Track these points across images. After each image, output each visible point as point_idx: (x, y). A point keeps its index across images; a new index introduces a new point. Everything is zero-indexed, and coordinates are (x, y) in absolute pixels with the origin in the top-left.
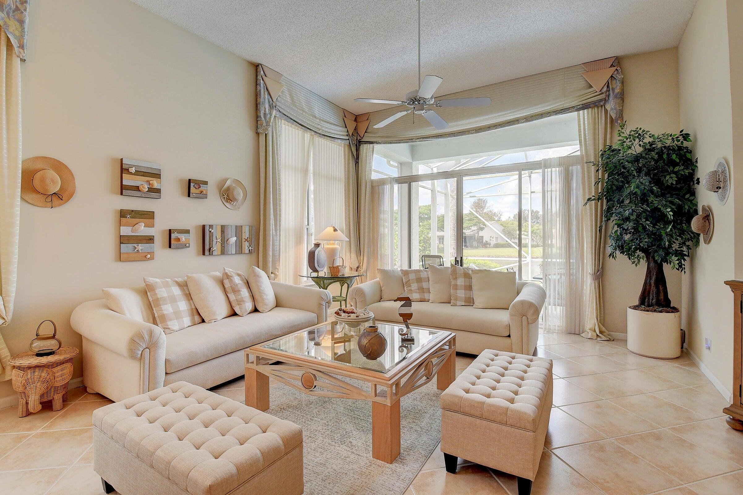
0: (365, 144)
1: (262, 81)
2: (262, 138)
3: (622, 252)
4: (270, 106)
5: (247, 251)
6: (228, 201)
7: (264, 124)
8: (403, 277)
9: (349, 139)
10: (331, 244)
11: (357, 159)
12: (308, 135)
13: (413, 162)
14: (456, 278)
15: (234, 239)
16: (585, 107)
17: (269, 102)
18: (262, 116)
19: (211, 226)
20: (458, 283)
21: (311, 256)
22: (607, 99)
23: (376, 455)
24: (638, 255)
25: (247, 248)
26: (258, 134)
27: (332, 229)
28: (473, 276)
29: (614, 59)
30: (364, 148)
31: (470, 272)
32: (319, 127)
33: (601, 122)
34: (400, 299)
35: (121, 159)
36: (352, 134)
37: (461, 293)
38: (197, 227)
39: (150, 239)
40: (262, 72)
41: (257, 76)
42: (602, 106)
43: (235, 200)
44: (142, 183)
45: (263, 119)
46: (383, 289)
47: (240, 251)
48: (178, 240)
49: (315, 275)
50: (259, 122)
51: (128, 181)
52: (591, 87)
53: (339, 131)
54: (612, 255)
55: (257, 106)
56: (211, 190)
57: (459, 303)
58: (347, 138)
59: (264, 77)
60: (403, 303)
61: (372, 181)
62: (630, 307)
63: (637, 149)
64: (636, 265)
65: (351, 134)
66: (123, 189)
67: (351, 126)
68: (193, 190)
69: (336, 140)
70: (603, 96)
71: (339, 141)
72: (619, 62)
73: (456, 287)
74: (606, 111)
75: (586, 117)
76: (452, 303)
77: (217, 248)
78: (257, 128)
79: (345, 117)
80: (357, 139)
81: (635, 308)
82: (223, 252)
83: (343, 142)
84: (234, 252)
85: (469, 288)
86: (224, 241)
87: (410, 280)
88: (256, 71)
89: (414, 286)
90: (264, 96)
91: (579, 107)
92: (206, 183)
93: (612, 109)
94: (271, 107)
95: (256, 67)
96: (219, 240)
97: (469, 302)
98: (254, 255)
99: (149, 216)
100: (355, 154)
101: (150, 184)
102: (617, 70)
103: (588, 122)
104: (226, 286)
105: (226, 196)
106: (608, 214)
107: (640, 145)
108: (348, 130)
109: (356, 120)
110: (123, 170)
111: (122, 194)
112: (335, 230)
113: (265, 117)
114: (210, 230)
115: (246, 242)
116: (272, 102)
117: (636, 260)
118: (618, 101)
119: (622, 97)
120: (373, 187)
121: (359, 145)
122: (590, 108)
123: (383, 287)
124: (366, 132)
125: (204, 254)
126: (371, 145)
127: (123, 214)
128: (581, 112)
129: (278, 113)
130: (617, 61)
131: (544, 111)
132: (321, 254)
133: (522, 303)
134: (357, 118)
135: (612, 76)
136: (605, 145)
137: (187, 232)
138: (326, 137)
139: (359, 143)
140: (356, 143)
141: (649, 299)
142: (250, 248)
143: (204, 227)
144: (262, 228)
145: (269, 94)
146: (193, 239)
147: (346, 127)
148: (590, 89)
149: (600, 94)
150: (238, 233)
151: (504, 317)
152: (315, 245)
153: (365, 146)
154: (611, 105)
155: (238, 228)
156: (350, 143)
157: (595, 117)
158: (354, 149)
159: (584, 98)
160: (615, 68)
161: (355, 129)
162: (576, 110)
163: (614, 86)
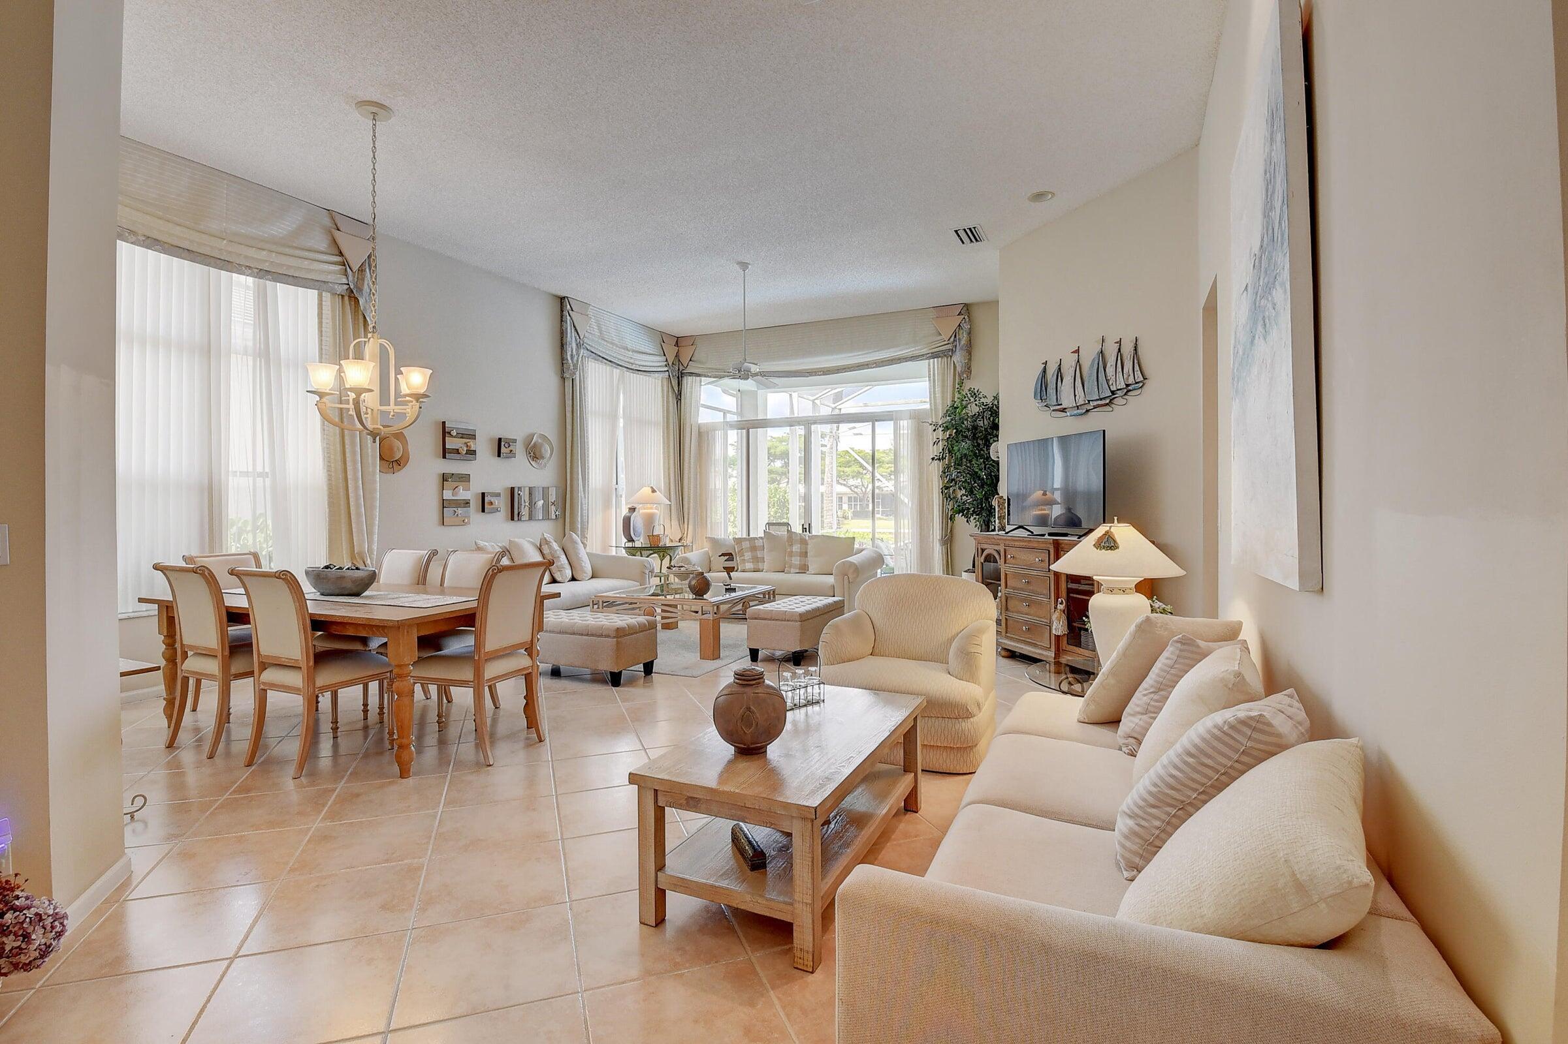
0: (690, 376)
1: (568, 317)
2: (568, 383)
3: (962, 515)
4: (577, 345)
5: (554, 517)
6: (535, 459)
7: (572, 368)
8: (736, 546)
9: (668, 371)
10: (648, 508)
11: (679, 396)
12: (617, 372)
13: (759, 391)
14: (791, 545)
15: (541, 503)
16: (934, 356)
17: (576, 340)
18: (569, 358)
19: (519, 489)
20: (794, 550)
21: (627, 522)
22: (954, 349)
23: (703, 657)
24: (973, 516)
25: (553, 513)
26: (563, 379)
27: (650, 490)
28: (809, 542)
29: (962, 305)
30: (688, 381)
31: (818, 539)
32: (632, 361)
33: (950, 373)
34: (723, 555)
35: (443, 422)
36: (673, 363)
37: (796, 561)
38: (506, 489)
39: (467, 503)
40: (568, 306)
41: (562, 311)
42: (950, 357)
43: (543, 458)
44: (460, 445)
45: (570, 361)
46: (712, 559)
47: (547, 517)
48: (491, 503)
49: (630, 544)
50: (565, 365)
51: (451, 443)
52: (939, 334)
53: (657, 362)
54: (954, 517)
55: (563, 346)
56: (519, 449)
57: (793, 570)
58: (666, 369)
59: (570, 312)
60: (726, 557)
61: (699, 427)
62: (964, 571)
63: (973, 409)
65: (670, 364)
66: (445, 453)
67: (671, 352)
68: (503, 450)
69: (652, 375)
70: (949, 347)
71: (656, 375)
72: (968, 310)
73: (791, 554)
74: (954, 362)
75: (936, 367)
76: (787, 571)
77: (525, 512)
78: (563, 371)
79: (664, 342)
80: (679, 370)
81: (967, 571)
82: (530, 518)
83: (661, 375)
84: (541, 518)
85: (805, 554)
86: (532, 504)
87: (742, 549)
88: (561, 305)
89: (748, 555)
90: (571, 336)
91: (928, 356)
92: (515, 441)
93: (958, 361)
94: (579, 346)
95: (562, 299)
96: (527, 504)
97: (804, 569)
98: (561, 521)
99: (465, 478)
100: (676, 389)
101: (467, 446)
102: (964, 318)
103: (938, 373)
104: (545, 552)
105: (532, 454)
107: (976, 405)
108: (667, 359)
109: (677, 344)
110: (445, 432)
111: (444, 457)
112: (654, 491)
113: (572, 361)
114: (520, 492)
115: (553, 506)
116: (579, 339)
118: (964, 353)
119: (969, 349)
120: (700, 434)
121: (681, 377)
122: (939, 357)
123: (712, 557)
124: (690, 360)
125: (512, 519)
126: (698, 378)
127: (445, 478)
128: (932, 360)
129: (586, 351)
130: (965, 309)
132: (637, 521)
133: (844, 563)
134: (678, 341)
135: (959, 325)
136: (950, 401)
137: (498, 495)
138: (640, 373)
139: (680, 376)
140: (677, 375)
142: (557, 513)
143: (512, 489)
144: (568, 489)
145: (576, 330)
146: (502, 503)
147: (665, 355)
148: (939, 338)
149: (949, 344)
150: (545, 496)
151: (830, 580)
152: (630, 509)
153: (690, 378)
154: (959, 358)
155: (545, 490)
156: (669, 376)
157: (944, 368)
158: (675, 383)
159: (934, 346)
160: (963, 316)
161: (676, 356)
162: (926, 359)
163: (961, 337)
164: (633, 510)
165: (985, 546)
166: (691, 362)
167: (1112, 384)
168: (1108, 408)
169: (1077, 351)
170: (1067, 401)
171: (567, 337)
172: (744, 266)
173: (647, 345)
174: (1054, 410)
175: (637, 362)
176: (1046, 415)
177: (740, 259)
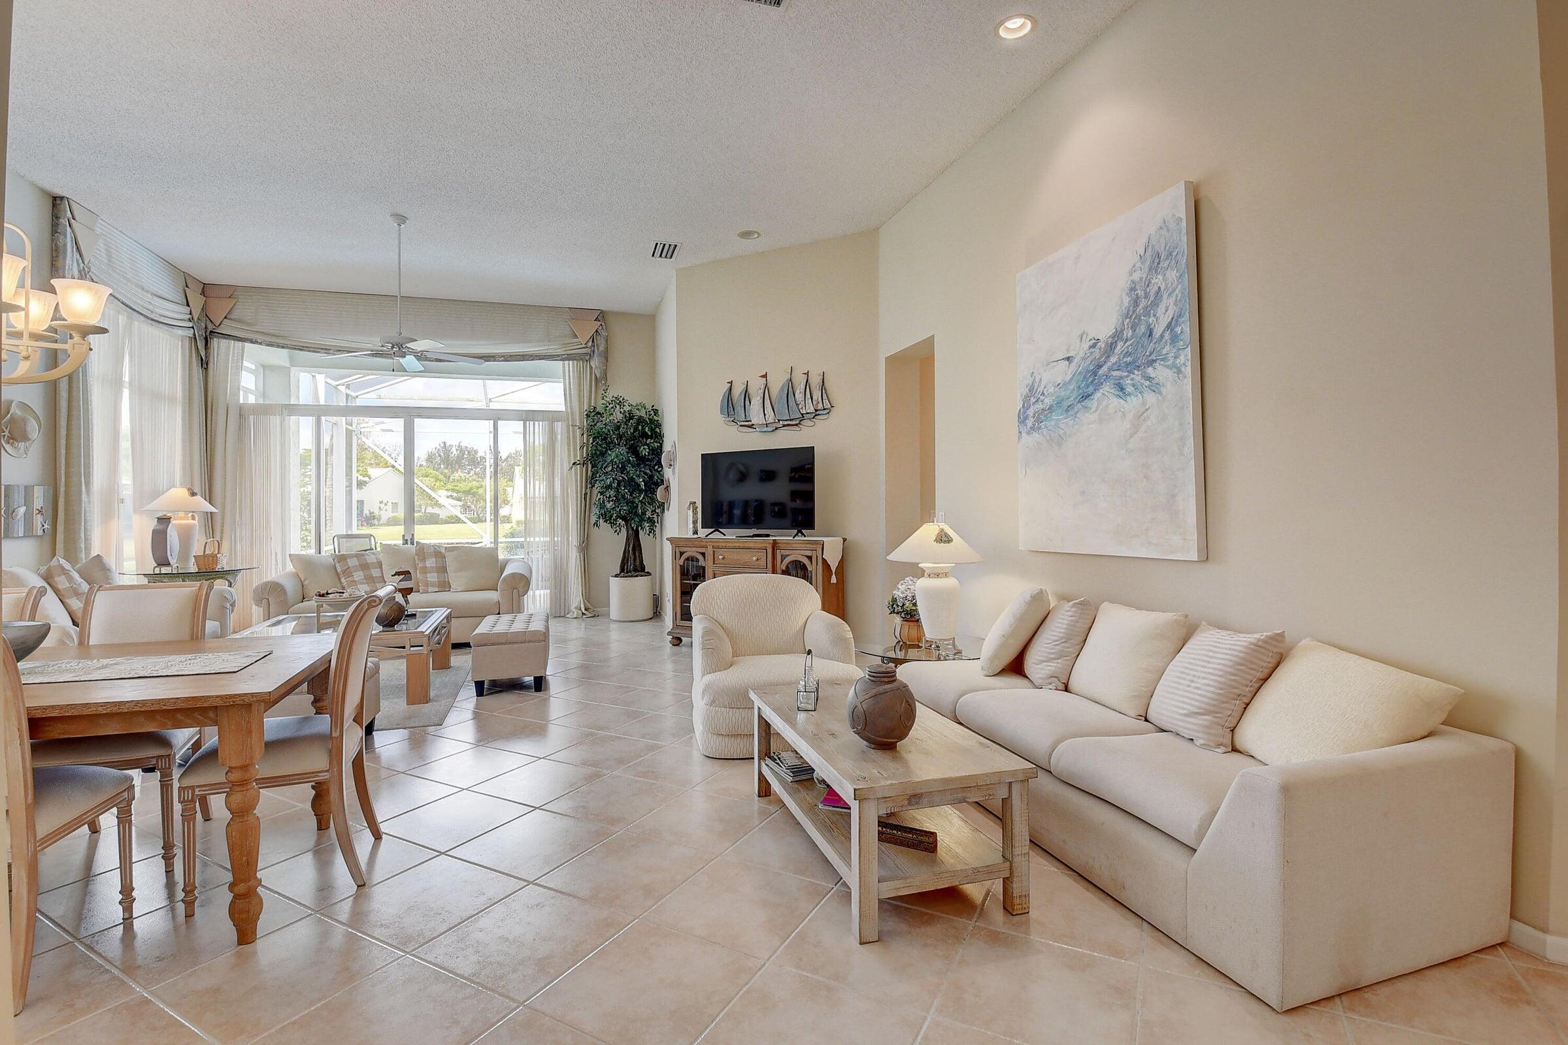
0: (225, 338)
1: (68, 229)
3: (606, 521)
5: (40, 533)
6: (11, 441)
8: (337, 565)
9: (193, 327)
10: (185, 519)
11: (204, 364)
13: (293, 368)
14: (424, 560)
15: (22, 510)
16: (569, 358)
17: (77, 264)
20: (427, 565)
21: (159, 538)
22: (592, 354)
24: (620, 524)
25: (40, 526)
27: (186, 492)
28: (448, 555)
29: (600, 312)
30: (215, 343)
31: (443, 551)
32: (151, 307)
33: (586, 378)
36: (198, 319)
37: (433, 577)
40: (69, 212)
41: (57, 216)
42: (587, 361)
43: (24, 439)
46: (306, 583)
47: (29, 534)
49: (160, 570)
52: (576, 336)
53: (176, 312)
54: (596, 524)
58: (191, 324)
59: (70, 221)
61: (241, 407)
62: (612, 576)
63: (618, 416)
64: (618, 534)
65: (196, 319)
67: (197, 301)
69: (172, 330)
70: (588, 350)
71: (178, 331)
72: (604, 317)
73: (424, 570)
74: (591, 368)
75: (571, 369)
76: (421, 591)
79: (187, 287)
81: (616, 576)
82: (6, 534)
83: (180, 332)
84: (21, 534)
85: (442, 569)
86: (9, 513)
88: (56, 207)
89: (358, 575)
90: (71, 257)
91: (564, 357)
93: (596, 367)
95: (56, 201)
96: (3, 512)
97: (446, 586)
98: (49, 539)
100: (203, 354)
102: (601, 325)
103: (574, 376)
104: (60, 587)
105: (6, 433)
106: (591, 481)
107: (621, 412)
108: (191, 311)
109: (206, 293)
112: (193, 494)
115: (39, 515)
116: (82, 265)
117: (618, 528)
118: (603, 359)
119: (606, 356)
120: (242, 415)
121: (211, 338)
122: (575, 360)
123: (305, 580)
124: (225, 318)
126: (237, 343)
128: (566, 362)
130: (602, 315)
131: (526, 353)
132: (174, 537)
133: (513, 575)
134: (206, 289)
135: (597, 331)
136: (590, 405)
138: (157, 325)
139: (209, 336)
140: (204, 334)
141: (627, 567)
142: (46, 526)
144: (62, 489)
145: (79, 251)
147: (188, 305)
148: (576, 340)
149: (587, 347)
150: (28, 501)
151: (493, 596)
152: (159, 519)
153: (224, 342)
154: (595, 362)
155: (28, 490)
156: (195, 335)
157: (580, 371)
158: (201, 345)
159: (568, 348)
160: (600, 323)
161: (202, 309)
162: (561, 360)
163: (599, 342)
164: (164, 521)
165: (683, 549)
166: (225, 320)
167: (802, 408)
168: (797, 428)
169: (765, 376)
170: (756, 417)
171: (65, 258)
172: (401, 219)
173: (167, 287)
174: (741, 426)
175: (157, 310)
176: (733, 430)
177: (401, 211)
